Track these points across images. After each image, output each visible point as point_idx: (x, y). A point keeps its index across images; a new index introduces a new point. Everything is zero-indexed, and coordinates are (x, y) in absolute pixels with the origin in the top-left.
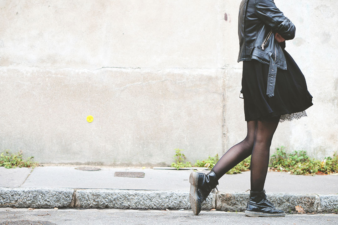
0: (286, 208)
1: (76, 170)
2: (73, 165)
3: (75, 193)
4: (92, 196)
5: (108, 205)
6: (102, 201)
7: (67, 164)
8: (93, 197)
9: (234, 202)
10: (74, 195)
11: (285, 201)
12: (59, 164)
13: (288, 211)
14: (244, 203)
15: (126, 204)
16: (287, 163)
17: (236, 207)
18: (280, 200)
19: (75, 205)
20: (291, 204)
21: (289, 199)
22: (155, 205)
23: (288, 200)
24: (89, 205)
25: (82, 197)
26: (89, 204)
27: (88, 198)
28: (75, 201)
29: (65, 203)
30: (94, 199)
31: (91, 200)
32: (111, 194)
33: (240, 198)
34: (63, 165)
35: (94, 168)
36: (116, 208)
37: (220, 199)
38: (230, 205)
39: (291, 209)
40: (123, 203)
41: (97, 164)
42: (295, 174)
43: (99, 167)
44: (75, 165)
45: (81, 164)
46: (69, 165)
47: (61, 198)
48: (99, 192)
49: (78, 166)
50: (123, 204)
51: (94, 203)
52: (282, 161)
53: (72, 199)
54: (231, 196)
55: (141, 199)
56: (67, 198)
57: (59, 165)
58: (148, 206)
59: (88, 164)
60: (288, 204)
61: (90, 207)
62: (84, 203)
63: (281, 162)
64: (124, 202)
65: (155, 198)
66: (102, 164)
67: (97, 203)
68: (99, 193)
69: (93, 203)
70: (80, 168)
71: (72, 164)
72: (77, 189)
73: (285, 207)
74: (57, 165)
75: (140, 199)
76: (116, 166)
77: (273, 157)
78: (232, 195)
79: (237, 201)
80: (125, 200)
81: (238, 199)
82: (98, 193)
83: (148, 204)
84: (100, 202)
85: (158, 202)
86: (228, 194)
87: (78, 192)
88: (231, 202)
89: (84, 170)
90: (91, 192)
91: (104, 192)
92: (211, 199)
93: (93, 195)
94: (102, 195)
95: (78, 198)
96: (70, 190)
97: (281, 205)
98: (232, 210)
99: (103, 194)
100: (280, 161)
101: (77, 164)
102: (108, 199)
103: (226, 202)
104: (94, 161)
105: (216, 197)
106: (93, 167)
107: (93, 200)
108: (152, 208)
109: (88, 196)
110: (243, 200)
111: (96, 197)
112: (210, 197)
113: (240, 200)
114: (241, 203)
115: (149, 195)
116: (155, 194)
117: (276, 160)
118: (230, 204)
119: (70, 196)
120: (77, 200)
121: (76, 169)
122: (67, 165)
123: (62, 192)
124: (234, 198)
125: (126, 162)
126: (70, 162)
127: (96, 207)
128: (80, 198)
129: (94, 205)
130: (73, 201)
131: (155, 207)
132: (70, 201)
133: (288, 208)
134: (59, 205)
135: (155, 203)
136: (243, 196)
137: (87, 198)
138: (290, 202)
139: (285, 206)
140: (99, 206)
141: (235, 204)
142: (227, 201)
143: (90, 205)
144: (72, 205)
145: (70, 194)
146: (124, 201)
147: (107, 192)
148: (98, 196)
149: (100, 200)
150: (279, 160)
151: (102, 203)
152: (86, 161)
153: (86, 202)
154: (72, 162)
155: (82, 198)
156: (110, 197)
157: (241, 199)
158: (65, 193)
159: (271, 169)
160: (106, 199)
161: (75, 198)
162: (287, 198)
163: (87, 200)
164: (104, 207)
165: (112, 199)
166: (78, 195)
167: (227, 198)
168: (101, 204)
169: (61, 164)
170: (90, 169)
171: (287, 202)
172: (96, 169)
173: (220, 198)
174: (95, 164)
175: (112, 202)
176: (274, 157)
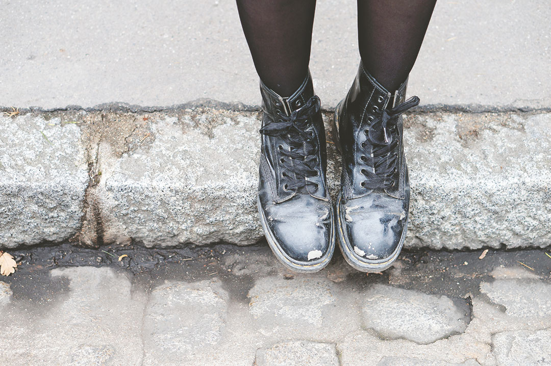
3: (92, 190)
4: (187, 205)
6: (242, 223)
8: (191, 206)
10: (89, 202)
19: (100, 238)
22: (516, 234)
24: (176, 236)
25: (132, 208)
26: (176, 232)
27: (167, 211)
28: (100, 224)
29: (45, 230)
30: (195, 213)
31: (180, 218)
47: (21, 213)
48: (223, 188)
51: (200, 229)
53: (83, 218)
55: (447, 212)
56: (54, 214)
58: (483, 238)
61: (181, 244)
65: (521, 208)
68: (222, 193)
69: (195, 229)
75: (442, 214)
82: (218, 193)
83: (479, 233)
85: (535, 223)
87: (110, 189)
90: (179, 185)
93: (190, 198)
94: (238, 201)
95: (112, 211)
96: (62, 184)
99: (245, 195)
107: (192, 218)
108: (503, 246)
109: (163, 203)
111: (209, 207)
115: (491, 196)
116: (523, 192)
119: (67, 206)
120: (109, 220)
123: (21, 189)
127: (209, 241)
128: (124, 212)
131: (515, 242)
132: (74, 224)
134: (20, 238)
135: (518, 229)
137: (160, 210)
143: (182, 239)
144: (88, 237)
145: (67, 198)
148: (217, 200)
149: (232, 217)
153: (154, 224)
155: (135, 211)
158: (42, 194)
161: (97, 215)
164: (253, 242)
166: (108, 202)
168: (238, 231)
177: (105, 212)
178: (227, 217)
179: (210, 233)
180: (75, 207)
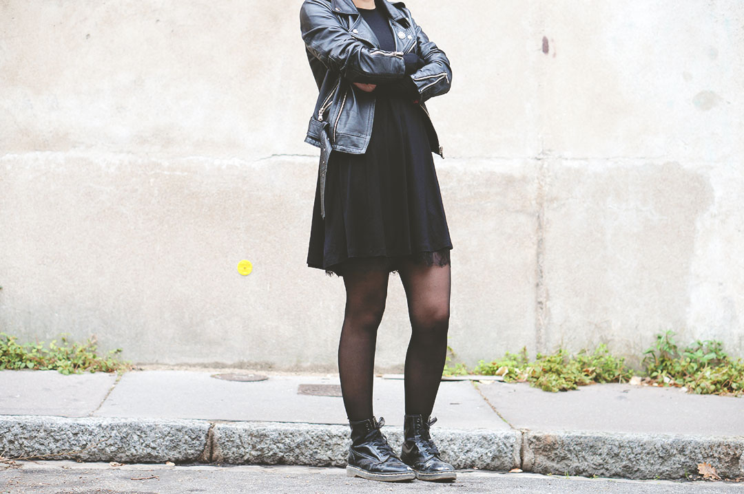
0: (678, 468)
1: (214, 379)
2: (206, 369)
3: (211, 429)
4: (249, 438)
5: (283, 456)
6: (272, 449)
7: (194, 366)
8: (251, 439)
9: (561, 452)
10: (209, 435)
11: (674, 453)
12: (177, 365)
13: (681, 474)
14: (584, 457)
15: (324, 455)
16: (678, 368)
17: (567, 465)
18: (664, 451)
19: (211, 456)
20: (688, 460)
21: (683, 448)
23: (682, 451)
24: (243, 456)
25: (227, 439)
26: (244, 454)
27: (241, 441)
28: (212, 448)
29: (189, 451)
30: (252, 443)
31: (246, 446)
32: (291, 434)
33: (577, 445)
34: (185, 368)
35: (252, 375)
36: (301, 465)
37: (531, 447)
38: (553, 460)
39: (690, 471)
40: (316, 452)
41: (259, 367)
42: (697, 393)
43: (263, 373)
44: (211, 369)
45: (224, 366)
46: (198, 368)
47: (180, 441)
48: (265, 429)
49: (218, 370)
50: (318, 456)
51: (254, 453)
52: (668, 363)
53: (205, 444)
54: (556, 441)
56: (194, 442)
57: (176, 367)
59: (241, 366)
60: (683, 460)
61: (245, 461)
62: (232, 452)
63: (666, 365)
64: (319, 451)
66: (270, 367)
67: (259, 453)
68: (264, 432)
69: (252, 452)
70: (222, 375)
71: (205, 366)
72: (217, 421)
73: (675, 467)
74: (172, 367)
76: (301, 371)
77: (648, 355)
78: (557, 438)
79: (569, 450)
80: (322, 448)
81: (572, 448)
84: (267, 452)
86: (549, 436)
87: (219, 429)
88: (556, 454)
89: (231, 380)
90: (247, 428)
91: (275, 428)
92: (512, 446)
93: (251, 435)
94: (271, 436)
95: (218, 440)
96: (200, 425)
97: (666, 460)
98: (557, 470)
99: (273, 433)
100: (664, 364)
101: (217, 365)
102: (285, 445)
103: (545, 453)
104: (253, 362)
105: (523, 443)
106: (251, 373)
107: (251, 446)
109: (240, 436)
110: (583, 449)
111: (258, 440)
112: (509, 442)
113: (574, 449)
114: (577, 456)
117: (655, 362)
118: (553, 457)
119: (200, 437)
120: (216, 446)
121: (213, 376)
122: (193, 368)
123: (183, 427)
124: (563, 445)
125: (323, 363)
126: (201, 361)
128: (223, 441)
129: (254, 456)
130: (207, 449)
132: (201, 448)
133: (682, 468)
134: (177, 456)
136: (582, 440)
137: (238, 441)
138: (685, 455)
139: (675, 464)
140: (265, 459)
141: (564, 458)
142: (546, 451)
143: (246, 458)
144: (206, 456)
145: (201, 433)
146: (320, 448)
147: (283, 428)
148: (262, 436)
150: (662, 362)
151: (271, 453)
152: (236, 360)
153: (235, 449)
154: (206, 361)
155: (228, 441)
156: (287, 441)
157: (578, 448)
158: (191, 430)
159: (644, 381)
160: (281, 445)
161: (212, 442)
162: (681, 447)
163: (238, 447)
164: (276, 462)
165: (293, 445)
166: (217, 434)
167: (545, 445)
168: (269, 454)
169: (181, 365)
170: (245, 378)
171: (678, 455)
172: (258, 379)
173: (530, 444)
174: (254, 366)
175: (292, 450)
176: (650, 355)
177: (215, 441)
178: (266, 446)
179: (258, 456)
180: (203, 438)
